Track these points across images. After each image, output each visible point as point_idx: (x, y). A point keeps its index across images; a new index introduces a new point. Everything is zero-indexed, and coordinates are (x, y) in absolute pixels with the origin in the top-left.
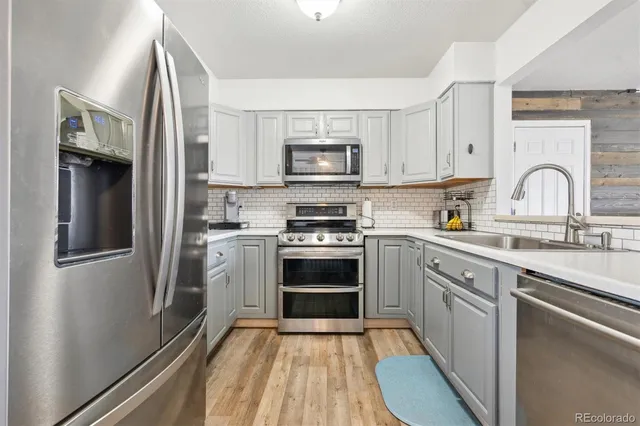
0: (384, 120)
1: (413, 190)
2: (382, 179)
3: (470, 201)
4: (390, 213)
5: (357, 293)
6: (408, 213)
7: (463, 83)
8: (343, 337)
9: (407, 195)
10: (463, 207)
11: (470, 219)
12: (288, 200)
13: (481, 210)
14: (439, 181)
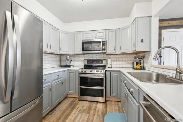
0: (114, 33)
1: (125, 55)
2: (113, 52)
3: (144, 59)
4: (117, 62)
5: (103, 89)
6: (123, 62)
7: (139, 18)
8: (98, 103)
9: (123, 56)
10: (142, 61)
11: (144, 65)
12: (85, 58)
13: (147, 62)
14: (132, 52)
